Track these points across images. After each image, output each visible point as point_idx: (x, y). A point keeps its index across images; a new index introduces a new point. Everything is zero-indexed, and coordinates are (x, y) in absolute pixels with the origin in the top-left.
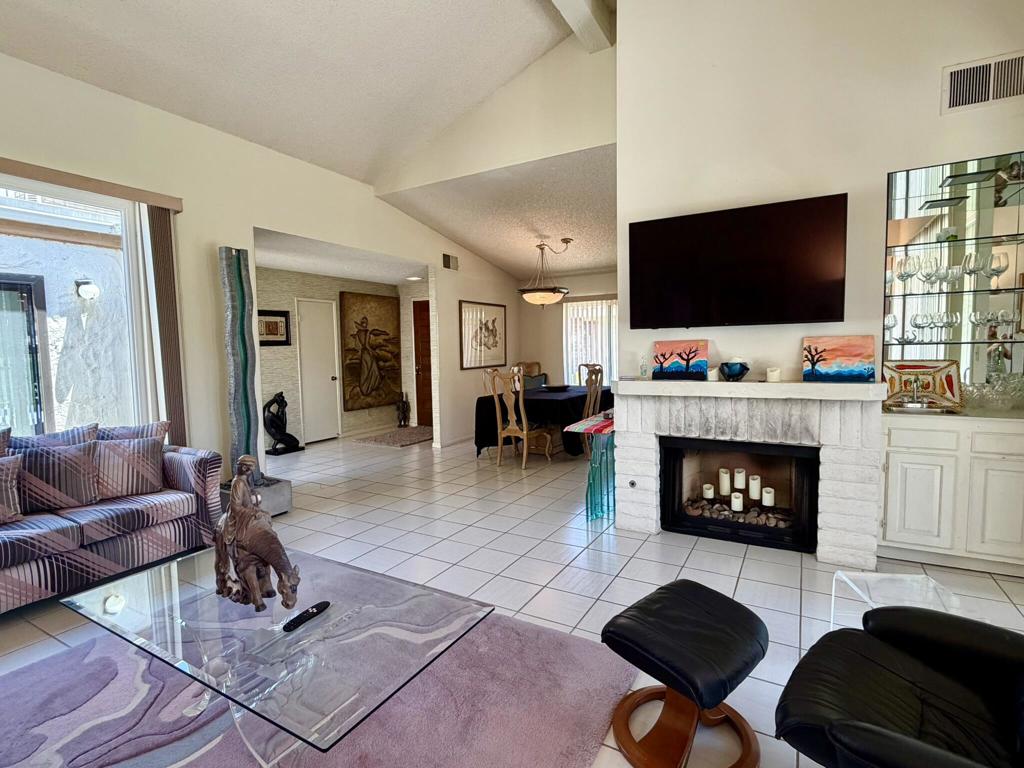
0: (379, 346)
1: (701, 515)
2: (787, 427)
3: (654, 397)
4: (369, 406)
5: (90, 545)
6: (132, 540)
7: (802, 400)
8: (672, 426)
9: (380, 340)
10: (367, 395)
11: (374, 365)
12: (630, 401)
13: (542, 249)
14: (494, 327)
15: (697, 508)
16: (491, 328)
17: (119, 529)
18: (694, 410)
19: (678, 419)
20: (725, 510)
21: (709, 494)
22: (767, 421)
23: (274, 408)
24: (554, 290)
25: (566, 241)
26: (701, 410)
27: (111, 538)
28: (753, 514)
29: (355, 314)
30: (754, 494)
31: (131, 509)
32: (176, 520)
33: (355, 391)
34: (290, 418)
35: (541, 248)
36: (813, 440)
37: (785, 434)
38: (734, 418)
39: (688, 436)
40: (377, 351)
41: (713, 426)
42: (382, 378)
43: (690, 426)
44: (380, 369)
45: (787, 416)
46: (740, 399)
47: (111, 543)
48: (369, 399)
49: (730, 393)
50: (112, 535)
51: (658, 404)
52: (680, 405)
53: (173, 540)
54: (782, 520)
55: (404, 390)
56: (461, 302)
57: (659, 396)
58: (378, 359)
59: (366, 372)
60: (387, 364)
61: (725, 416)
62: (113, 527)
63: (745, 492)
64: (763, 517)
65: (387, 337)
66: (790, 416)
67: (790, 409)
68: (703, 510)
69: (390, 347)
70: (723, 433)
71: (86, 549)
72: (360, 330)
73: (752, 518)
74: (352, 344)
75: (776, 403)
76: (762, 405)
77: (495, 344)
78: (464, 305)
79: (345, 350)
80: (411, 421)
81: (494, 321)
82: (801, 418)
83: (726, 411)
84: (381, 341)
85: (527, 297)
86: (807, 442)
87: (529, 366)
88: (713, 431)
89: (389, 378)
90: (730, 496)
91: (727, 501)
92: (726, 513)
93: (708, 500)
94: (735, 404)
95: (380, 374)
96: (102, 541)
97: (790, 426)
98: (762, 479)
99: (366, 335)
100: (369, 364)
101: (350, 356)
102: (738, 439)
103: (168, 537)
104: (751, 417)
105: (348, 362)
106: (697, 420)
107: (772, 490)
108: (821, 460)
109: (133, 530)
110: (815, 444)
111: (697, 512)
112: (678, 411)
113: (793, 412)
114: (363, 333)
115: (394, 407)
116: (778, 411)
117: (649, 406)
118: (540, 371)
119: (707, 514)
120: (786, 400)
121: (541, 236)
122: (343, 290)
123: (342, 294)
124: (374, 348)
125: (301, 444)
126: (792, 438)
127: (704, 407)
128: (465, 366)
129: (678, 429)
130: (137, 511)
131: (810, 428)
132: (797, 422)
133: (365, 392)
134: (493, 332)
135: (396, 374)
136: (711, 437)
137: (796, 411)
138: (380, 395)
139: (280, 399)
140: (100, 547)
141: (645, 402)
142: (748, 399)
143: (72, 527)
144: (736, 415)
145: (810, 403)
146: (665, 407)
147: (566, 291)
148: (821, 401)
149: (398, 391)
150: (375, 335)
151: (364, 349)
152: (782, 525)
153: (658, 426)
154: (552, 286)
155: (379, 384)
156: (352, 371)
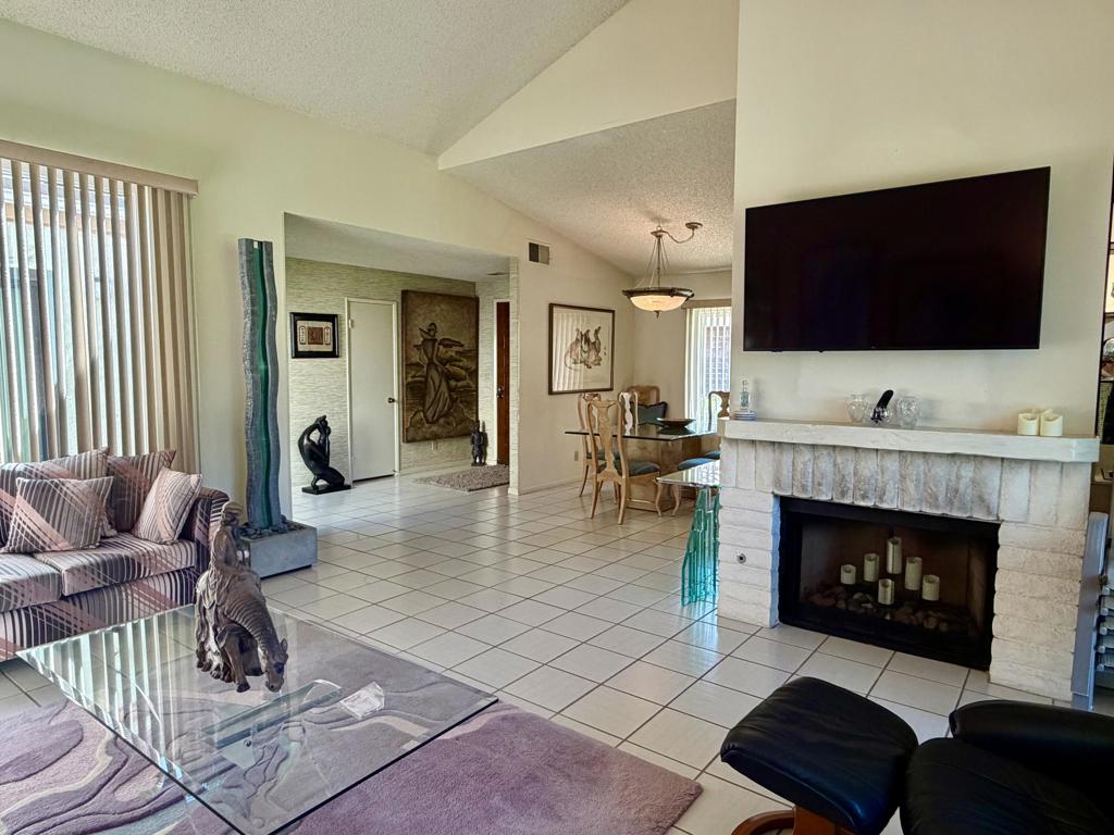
0: (451, 360)
1: (834, 606)
2: (954, 493)
3: (773, 443)
4: (435, 437)
5: (71, 596)
6: (120, 594)
7: (975, 456)
8: (796, 483)
9: (452, 352)
10: (433, 423)
11: (444, 383)
12: (742, 448)
13: (659, 237)
14: (597, 338)
15: (829, 596)
16: (592, 339)
17: (105, 580)
18: (825, 463)
19: (804, 475)
20: (868, 602)
21: (847, 577)
22: (925, 484)
23: (315, 436)
24: (671, 292)
25: (692, 226)
26: (835, 465)
27: (96, 590)
28: (906, 609)
29: (420, 319)
30: (911, 583)
31: (120, 556)
32: (173, 572)
33: (418, 417)
34: (333, 448)
35: (658, 235)
36: (989, 512)
37: (950, 503)
38: (879, 477)
39: (816, 498)
40: (447, 366)
41: (851, 487)
42: (453, 401)
43: (820, 484)
44: (451, 390)
45: (953, 478)
46: (889, 452)
47: (95, 595)
48: (434, 428)
49: (873, 442)
50: (97, 586)
51: (777, 452)
52: (807, 456)
53: (168, 596)
54: (944, 621)
55: (480, 419)
56: (551, 306)
57: (780, 443)
58: (448, 377)
59: (433, 394)
60: (460, 384)
61: (867, 473)
62: (99, 577)
63: (899, 578)
64: (919, 615)
65: (461, 349)
66: (959, 478)
67: (959, 468)
68: (837, 600)
69: (465, 362)
70: (864, 497)
71: (67, 601)
72: (425, 340)
73: (903, 615)
74: (416, 357)
75: (938, 460)
76: (920, 461)
77: (598, 362)
78: (555, 309)
79: (408, 365)
80: (488, 458)
81: (597, 332)
82: (973, 481)
83: (869, 466)
84: (453, 354)
85: (637, 301)
86: (980, 516)
87: (645, 391)
88: (851, 493)
89: (461, 402)
90: (877, 583)
91: (872, 589)
92: (869, 606)
93: (847, 586)
94: (883, 457)
95: (450, 395)
96: (85, 593)
97: (957, 491)
98: (923, 562)
99: (433, 346)
100: (437, 383)
101: (413, 373)
102: (885, 506)
103: (163, 592)
104: (903, 478)
105: (410, 379)
106: (830, 477)
107: (937, 579)
108: (1000, 542)
109: (122, 583)
110: (991, 519)
111: (829, 602)
112: (805, 464)
113: (963, 473)
114: (430, 344)
115: (469, 440)
116: (941, 470)
117: (766, 456)
118: (658, 399)
119: (842, 605)
120: (953, 455)
121: (658, 219)
122: (406, 288)
123: (405, 293)
124: (445, 362)
125: (347, 482)
126: (959, 509)
127: (839, 460)
128: (555, 389)
129: (804, 488)
130: (127, 558)
131: (986, 497)
132: (967, 488)
133: (430, 419)
134: (595, 346)
135: (470, 398)
136: (847, 501)
137: (967, 471)
138: (449, 424)
139: (322, 425)
140: (84, 600)
141: (760, 450)
142: (900, 452)
143: (53, 575)
144: (883, 473)
145: (986, 462)
146: (787, 457)
147: (689, 294)
148: (1003, 459)
149: (474, 419)
150: (445, 346)
151: (431, 363)
152: (944, 627)
153: (777, 482)
154: (670, 287)
155: (449, 409)
156: (415, 392)
